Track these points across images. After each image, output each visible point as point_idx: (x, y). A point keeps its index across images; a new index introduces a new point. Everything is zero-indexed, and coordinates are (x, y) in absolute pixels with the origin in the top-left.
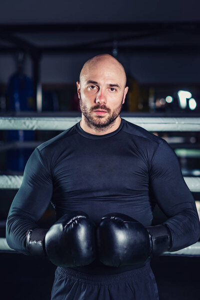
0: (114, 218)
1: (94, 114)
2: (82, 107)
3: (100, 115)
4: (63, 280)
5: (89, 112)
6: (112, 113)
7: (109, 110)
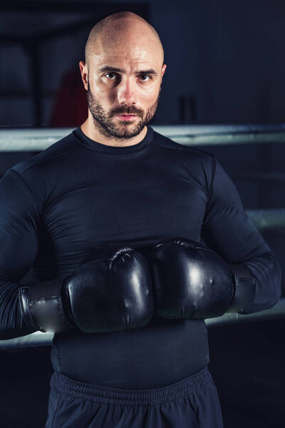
0: (180, 243)
1: (116, 119)
2: (95, 106)
3: (127, 120)
4: (78, 405)
5: (106, 116)
6: (145, 116)
7: (140, 112)
